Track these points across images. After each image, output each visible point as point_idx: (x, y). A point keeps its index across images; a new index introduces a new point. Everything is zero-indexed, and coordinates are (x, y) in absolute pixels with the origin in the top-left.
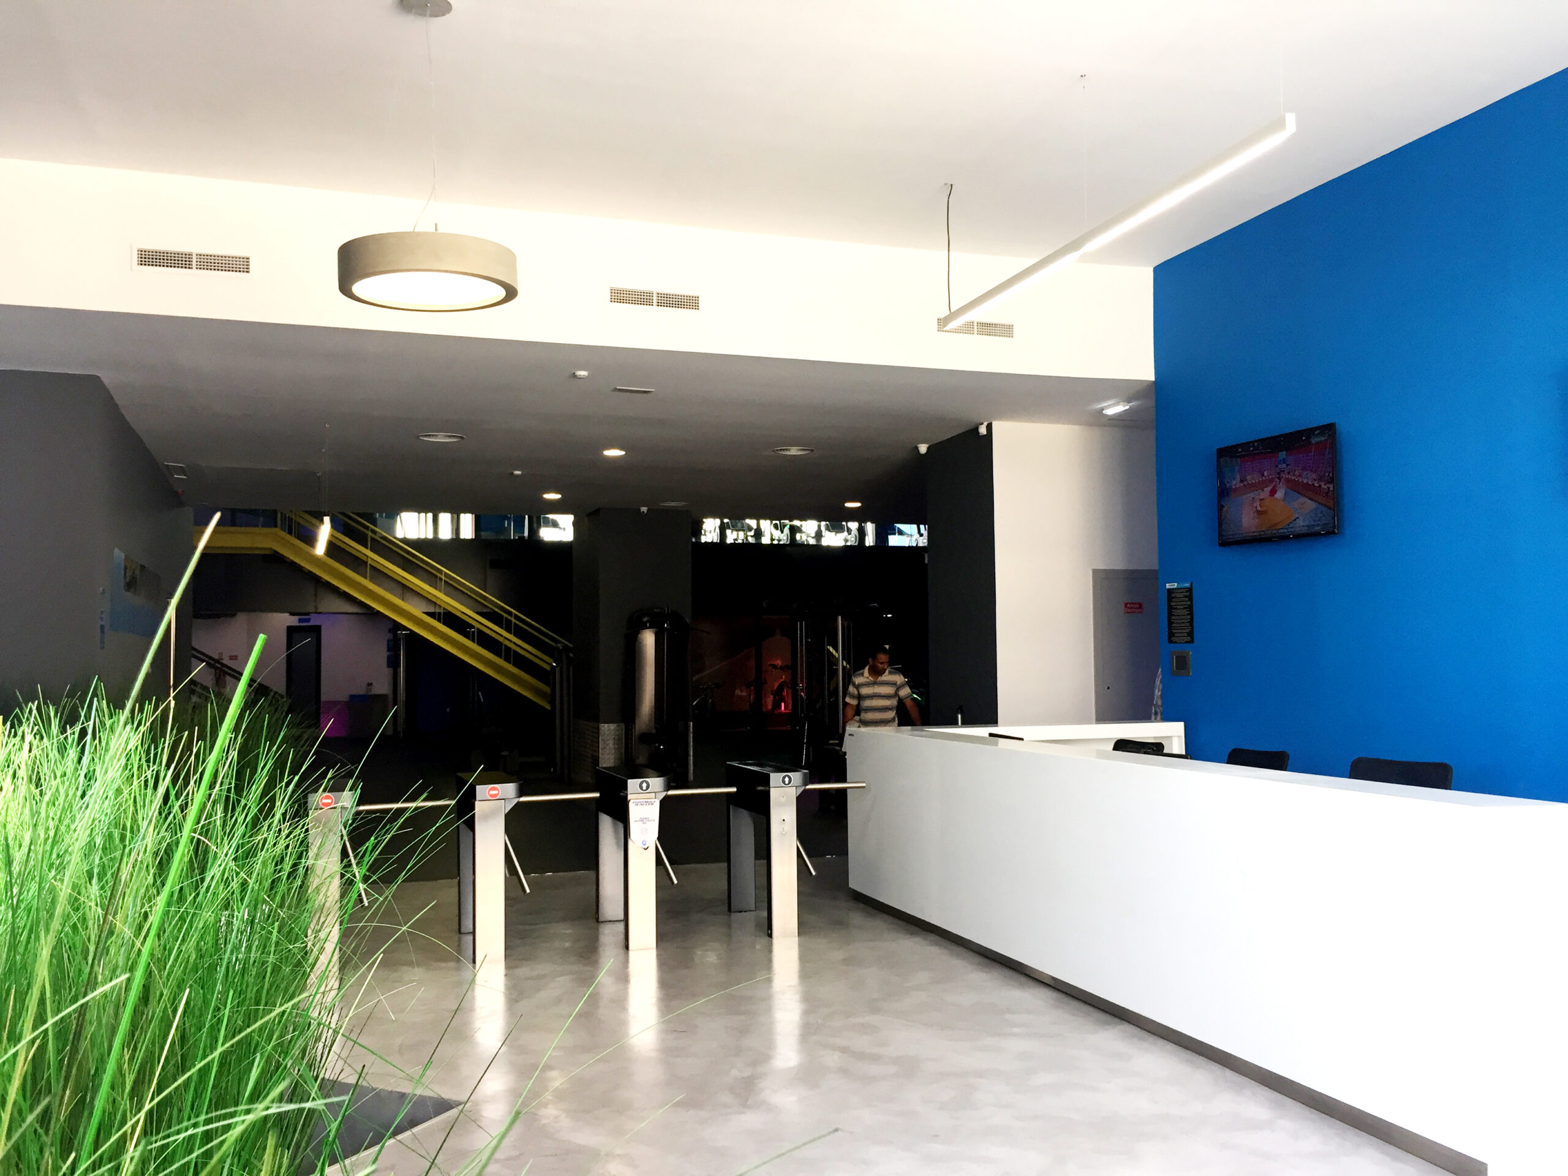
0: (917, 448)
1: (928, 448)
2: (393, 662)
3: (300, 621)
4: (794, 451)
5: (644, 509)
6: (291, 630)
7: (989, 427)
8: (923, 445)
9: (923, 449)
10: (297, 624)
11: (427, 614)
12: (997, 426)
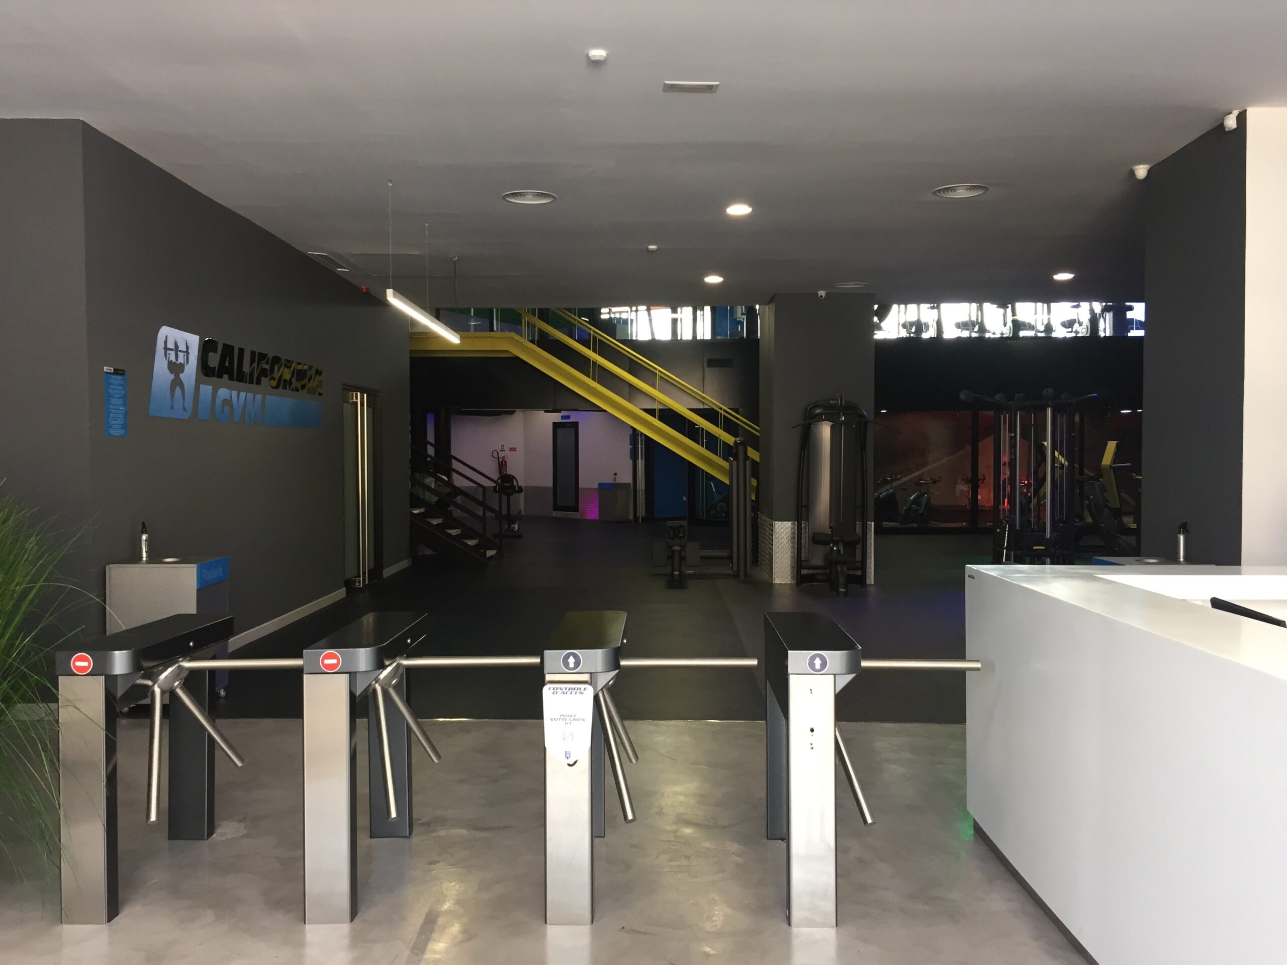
0: (1132, 173)
1: (1149, 171)
2: (634, 456)
3: (563, 417)
4: (962, 193)
5: (822, 293)
6: (556, 425)
7: (1242, 119)
8: (1141, 166)
9: (1141, 171)
10: (560, 420)
11: (646, 410)
12: (1254, 115)
